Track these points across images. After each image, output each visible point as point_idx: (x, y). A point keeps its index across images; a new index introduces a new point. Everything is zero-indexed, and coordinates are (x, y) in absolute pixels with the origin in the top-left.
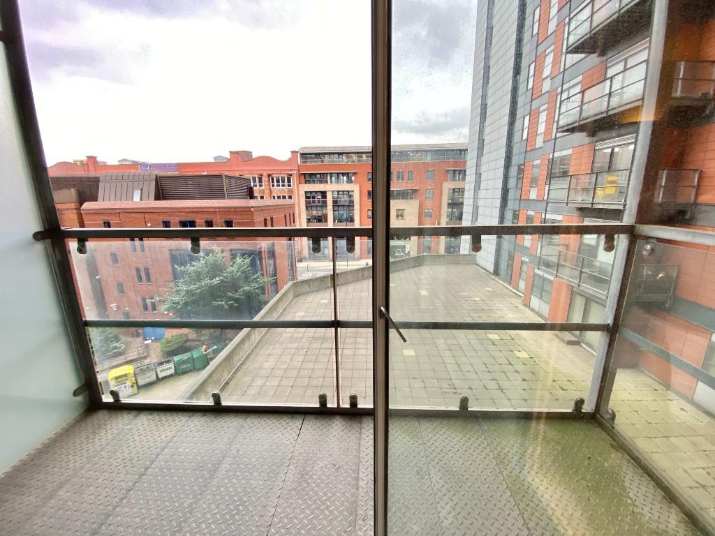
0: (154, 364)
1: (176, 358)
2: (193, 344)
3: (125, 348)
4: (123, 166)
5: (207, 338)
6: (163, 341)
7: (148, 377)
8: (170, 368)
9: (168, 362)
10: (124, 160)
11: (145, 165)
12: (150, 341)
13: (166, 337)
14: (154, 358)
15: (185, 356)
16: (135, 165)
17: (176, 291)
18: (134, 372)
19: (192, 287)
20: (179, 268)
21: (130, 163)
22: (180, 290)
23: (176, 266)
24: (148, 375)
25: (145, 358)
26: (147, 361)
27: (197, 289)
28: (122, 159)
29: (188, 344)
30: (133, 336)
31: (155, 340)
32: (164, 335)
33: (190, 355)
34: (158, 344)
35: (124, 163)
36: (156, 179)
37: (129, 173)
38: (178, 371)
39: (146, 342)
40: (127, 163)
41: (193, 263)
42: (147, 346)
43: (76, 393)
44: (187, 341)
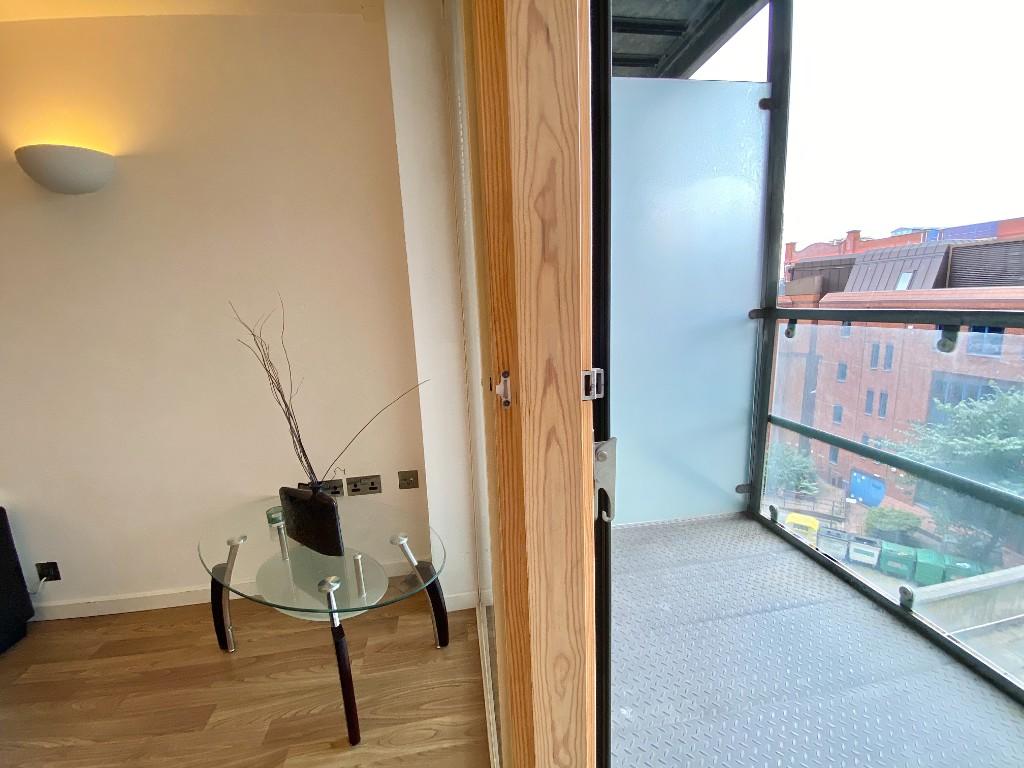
0: (850, 535)
1: (886, 546)
2: (924, 538)
3: (818, 495)
4: (898, 238)
5: (955, 541)
6: (875, 510)
7: (835, 548)
8: (872, 555)
9: (870, 543)
10: (902, 229)
11: (934, 233)
12: (854, 501)
13: (881, 506)
14: (853, 527)
15: (903, 551)
16: (917, 233)
17: (924, 441)
18: (819, 530)
19: (957, 443)
20: (941, 405)
21: (910, 232)
22: (931, 441)
23: (936, 400)
24: (837, 545)
25: (840, 520)
26: (841, 526)
27: (965, 448)
28: (899, 227)
29: (916, 535)
30: (834, 484)
31: (863, 502)
32: (879, 502)
33: (913, 553)
34: (867, 511)
35: (899, 233)
36: (947, 253)
37: (902, 248)
38: (882, 567)
39: (848, 500)
40: (905, 233)
41: (973, 403)
42: (848, 505)
43: (739, 489)
44: (916, 529)
